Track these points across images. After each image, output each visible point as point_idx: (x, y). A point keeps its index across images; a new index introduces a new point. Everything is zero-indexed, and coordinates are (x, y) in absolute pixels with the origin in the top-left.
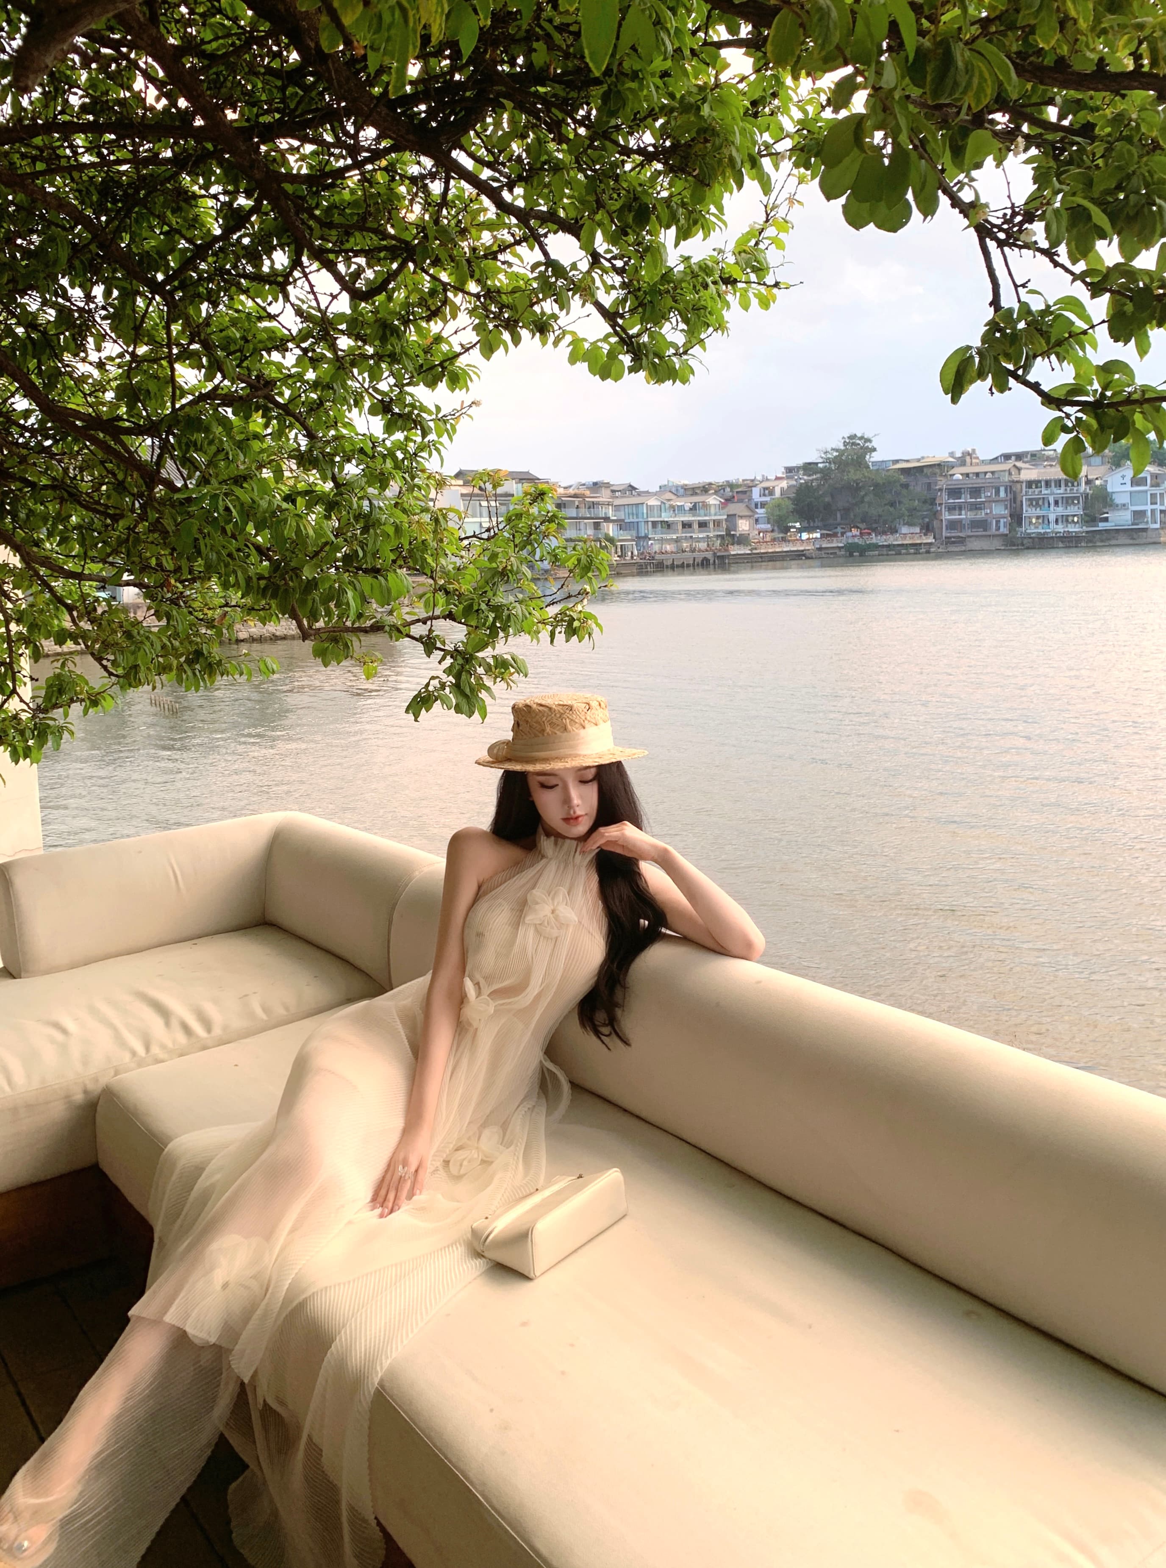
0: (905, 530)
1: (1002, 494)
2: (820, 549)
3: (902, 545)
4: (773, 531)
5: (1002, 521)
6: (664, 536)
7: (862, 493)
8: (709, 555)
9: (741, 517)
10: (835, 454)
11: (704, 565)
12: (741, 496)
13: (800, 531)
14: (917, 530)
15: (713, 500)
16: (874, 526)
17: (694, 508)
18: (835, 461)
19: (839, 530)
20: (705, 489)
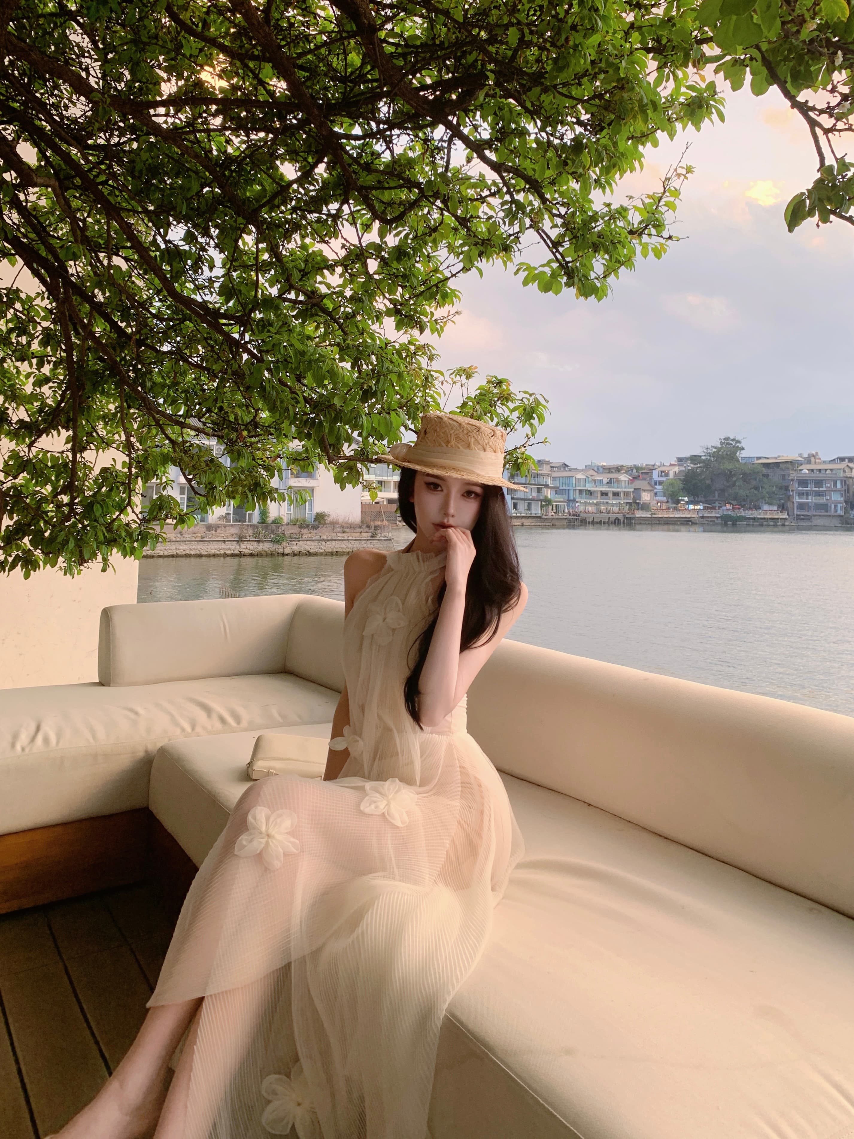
0: (766, 507)
1: (839, 486)
2: (702, 517)
3: (764, 518)
4: (667, 502)
5: (839, 505)
6: (588, 501)
7: (734, 479)
8: (620, 516)
9: (644, 491)
10: (714, 450)
11: (616, 522)
12: (645, 476)
13: (688, 503)
14: (775, 508)
15: (624, 477)
16: (743, 503)
17: (610, 482)
18: (713, 455)
19: (717, 504)
20: (618, 469)
